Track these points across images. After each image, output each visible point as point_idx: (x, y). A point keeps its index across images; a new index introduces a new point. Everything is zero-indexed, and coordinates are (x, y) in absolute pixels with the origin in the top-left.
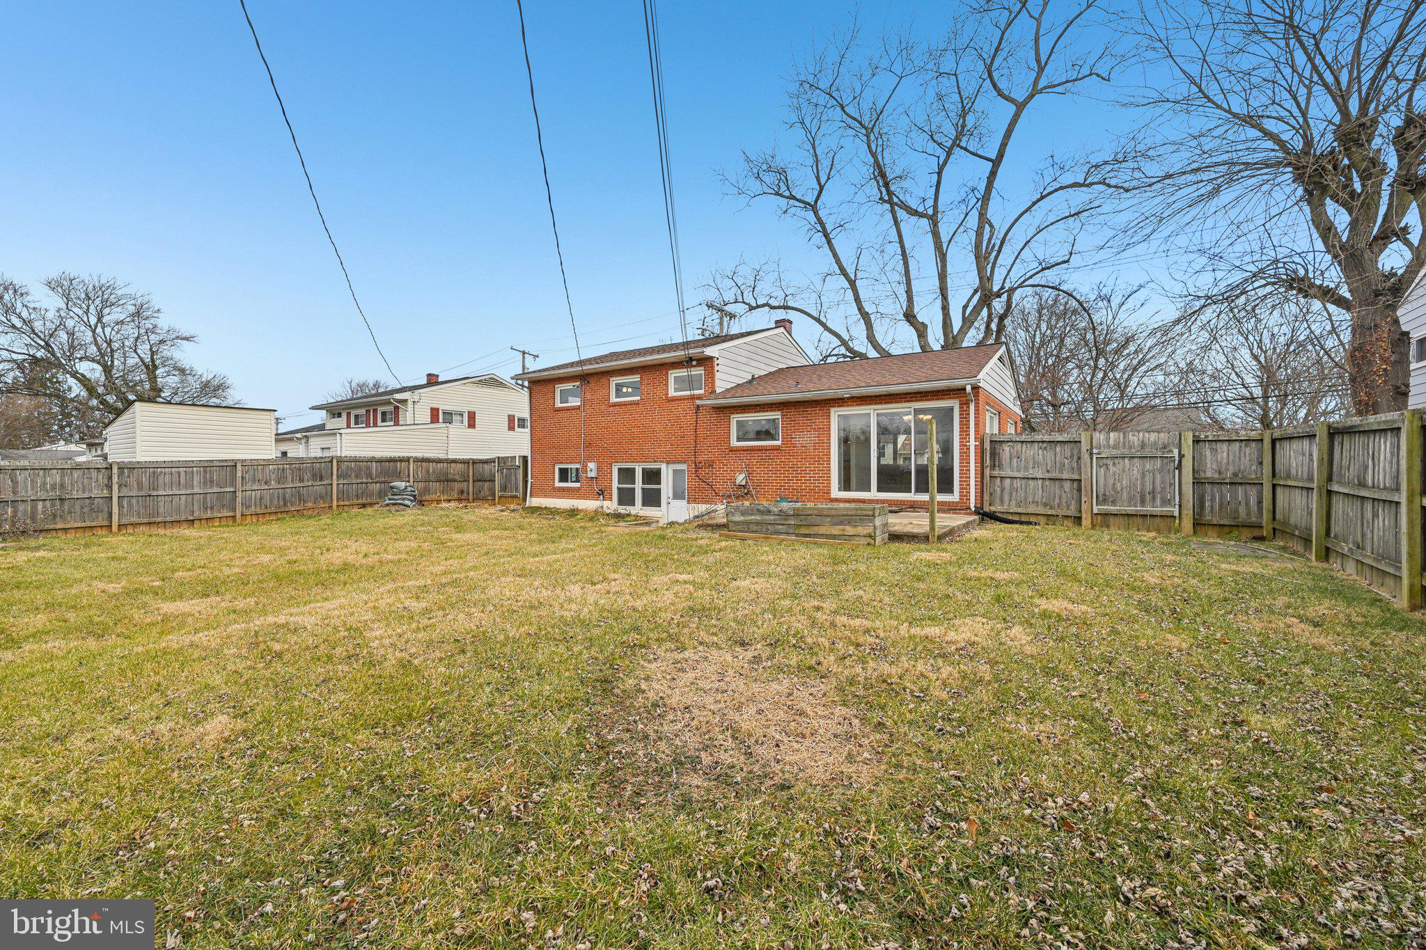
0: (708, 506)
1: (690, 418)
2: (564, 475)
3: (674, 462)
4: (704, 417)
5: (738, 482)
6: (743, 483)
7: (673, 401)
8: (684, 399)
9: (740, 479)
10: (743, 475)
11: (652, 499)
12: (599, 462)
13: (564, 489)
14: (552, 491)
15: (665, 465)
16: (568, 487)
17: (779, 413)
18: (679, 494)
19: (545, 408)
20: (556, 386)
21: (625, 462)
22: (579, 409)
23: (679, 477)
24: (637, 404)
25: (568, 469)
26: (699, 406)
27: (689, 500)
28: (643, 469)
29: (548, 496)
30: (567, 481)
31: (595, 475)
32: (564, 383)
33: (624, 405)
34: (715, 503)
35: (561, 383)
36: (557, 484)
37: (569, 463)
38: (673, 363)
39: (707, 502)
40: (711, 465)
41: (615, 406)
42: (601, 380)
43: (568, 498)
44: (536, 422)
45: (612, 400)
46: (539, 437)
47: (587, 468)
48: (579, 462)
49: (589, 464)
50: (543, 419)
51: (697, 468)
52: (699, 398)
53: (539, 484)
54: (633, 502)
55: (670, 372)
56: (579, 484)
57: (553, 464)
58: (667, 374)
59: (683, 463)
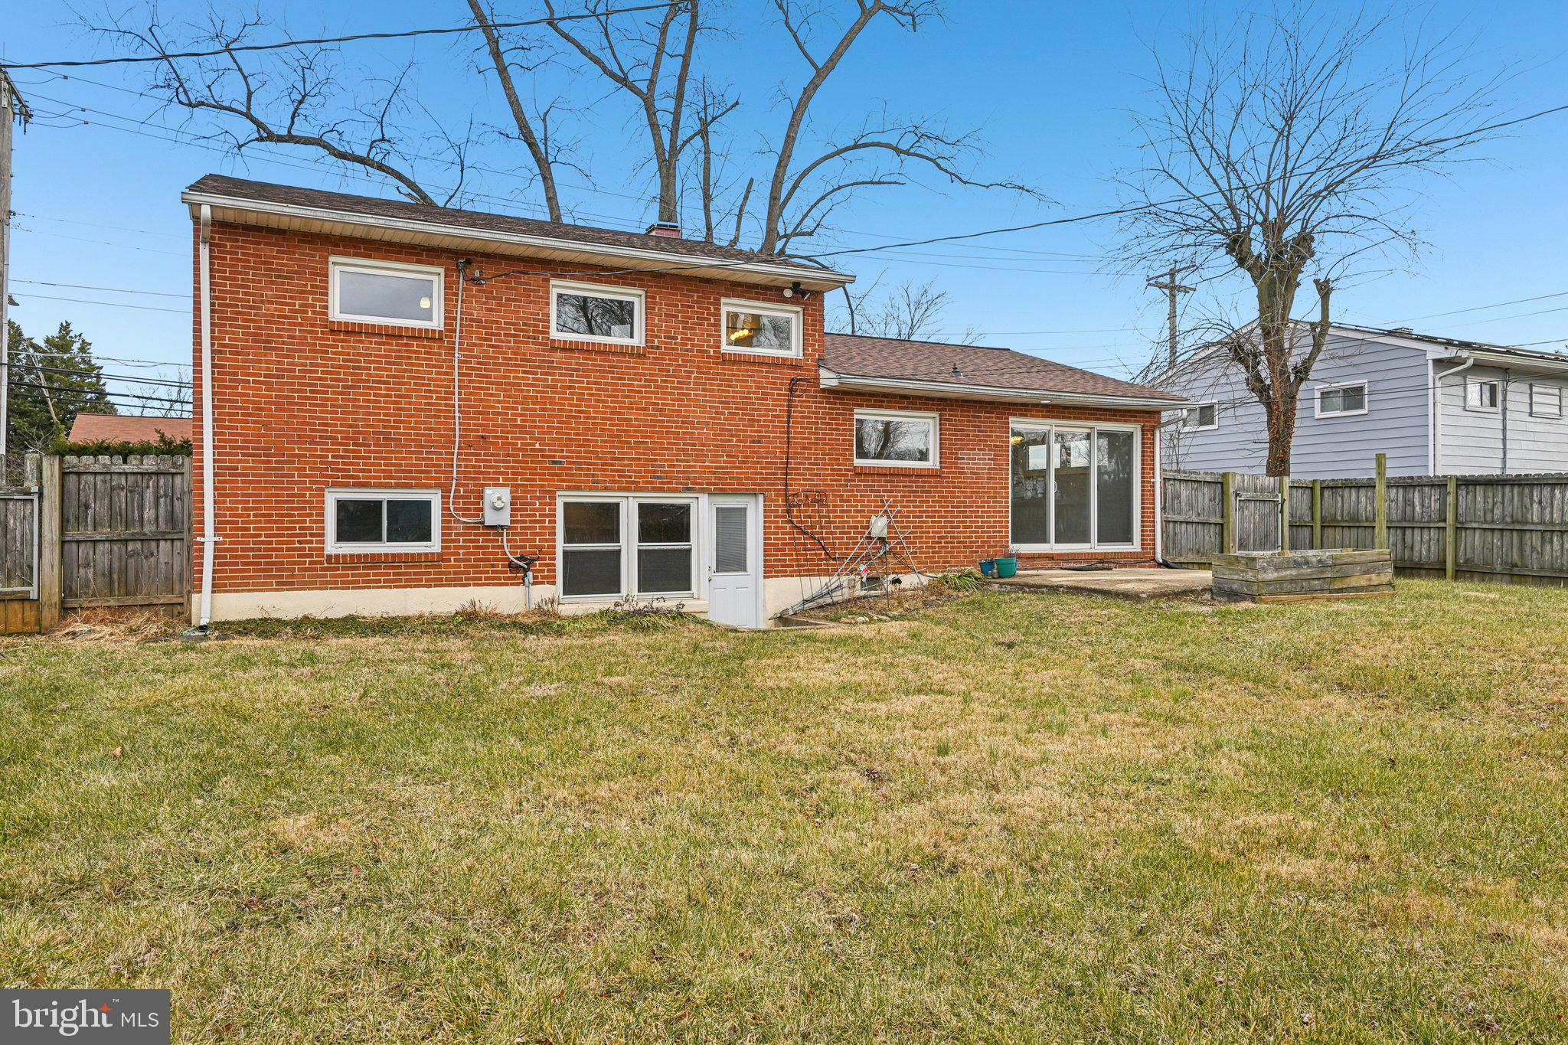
0: (825, 579)
1: (775, 404)
2: (357, 521)
3: (722, 492)
4: (806, 407)
5: (876, 533)
6: (884, 534)
7: (734, 363)
8: (761, 364)
9: (879, 526)
10: (884, 520)
11: (667, 571)
12: (515, 488)
13: (373, 561)
14: (307, 569)
15: (704, 499)
16: (386, 555)
17: (936, 415)
18: (730, 559)
19: (285, 317)
20: (332, 259)
21: (596, 489)
22: (440, 339)
23: (730, 523)
24: (639, 355)
25: (380, 503)
26: (794, 382)
27: (770, 571)
28: (641, 506)
29: (293, 583)
30: (379, 539)
31: (504, 519)
32: (369, 256)
33: (599, 352)
34: (827, 573)
35: (356, 255)
36: (332, 546)
37: (397, 486)
38: (740, 284)
39: (809, 573)
40: (818, 499)
41: (570, 350)
42: (524, 278)
43: (390, 584)
44: (238, 353)
45: (555, 334)
46: (254, 402)
47: (474, 502)
48: (437, 486)
49: (488, 491)
50: (274, 349)
51: (789, 506)
52: (794, 365)
53: (253, 550)
54: (612, 584)
55: (723, 300)
56: (435, 545)
57: (310, 489)
58: (717, 305)
59: (754, 494)
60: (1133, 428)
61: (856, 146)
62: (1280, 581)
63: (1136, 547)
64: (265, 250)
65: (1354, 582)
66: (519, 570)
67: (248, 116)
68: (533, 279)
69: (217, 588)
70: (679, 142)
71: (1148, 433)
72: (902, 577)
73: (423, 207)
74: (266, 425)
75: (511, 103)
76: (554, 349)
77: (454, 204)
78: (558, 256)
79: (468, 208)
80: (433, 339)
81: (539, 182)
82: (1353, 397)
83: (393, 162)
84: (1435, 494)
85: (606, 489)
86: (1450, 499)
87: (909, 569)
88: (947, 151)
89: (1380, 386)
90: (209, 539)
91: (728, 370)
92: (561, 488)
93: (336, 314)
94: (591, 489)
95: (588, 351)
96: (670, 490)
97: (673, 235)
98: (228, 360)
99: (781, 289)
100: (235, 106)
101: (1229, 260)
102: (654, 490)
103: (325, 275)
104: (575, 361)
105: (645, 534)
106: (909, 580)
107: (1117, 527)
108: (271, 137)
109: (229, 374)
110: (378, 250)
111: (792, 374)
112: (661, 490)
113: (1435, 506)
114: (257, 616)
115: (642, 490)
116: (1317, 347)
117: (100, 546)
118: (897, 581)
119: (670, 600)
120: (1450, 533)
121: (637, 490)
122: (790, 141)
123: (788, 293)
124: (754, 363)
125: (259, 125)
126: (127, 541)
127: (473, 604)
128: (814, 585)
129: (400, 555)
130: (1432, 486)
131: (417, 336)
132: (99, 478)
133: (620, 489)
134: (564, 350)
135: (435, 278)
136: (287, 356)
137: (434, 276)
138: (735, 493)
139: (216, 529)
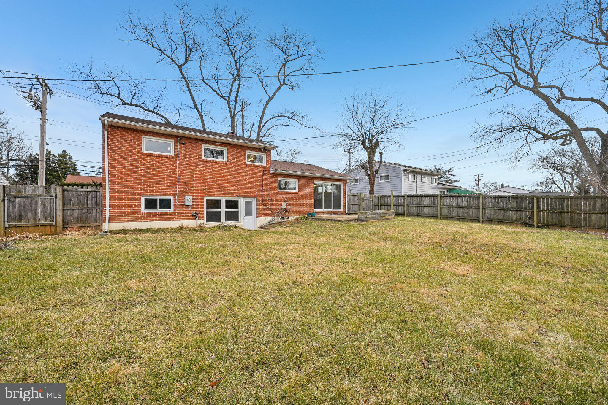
0: (271, 218)
1: (259, 176)
2: (150, 204)
3: (246, 197)
4: (267, 177)
5: (283, 207)
6: (285, 207)
7: (249, 166)
8: (256, 167)
9: (284, 205)
10: (285, 204)
11: (233, 216)
12: (193, 196)
13: (155, 214)
14: (136, 216)
15: (242, 199)
16: (158, 213)
17: (297, 180)
18: (248, 213)
19: (130, 151)
20: (143, 136)
21: (215, 196)
22: (173, 158)
23: (248, 205)
24: (225, 164)
25: (156, 200)
26: (264, 171)
27: (258, 216)
28: (226, 200)
29: (132, 220)
30: (156, 208)
31: (191, 204)
32: (154, 136)
33: (215, 163)
34: (272, 216)
35: (150, 136)
36: (143, 210)
37: (162, 195)
38: (250, 147)
39: (268, 216)
40: (270, 199)
41: (208, 162)
42: (195, 144)
43: (159, 220)
44: (116, 160)
45: (204, 158)
46: (120, 173)
47: (183, 200)
48: (172, 195)
49: (186, 197)
50: (126, 159)
51: (263, 201)
52: (264, 167)
53: (120, 211)
54: (219, 220)
55: (247, 151)
56: (172, 210)
57: (137, 196)
58: (245, 152)
59: (254, 198)
60: (341, 183)
61: (279, 116)
62: (372, 217)
63: (341, 210)
64: (124, 133)
65: (387, 217)
66: (195, 216)
67: (119, 98)
68: (198, 144)
69: (110, 221)
70: (236, 112)
71: (344, 184)
72: (289, 217)
73: (169, 124)
74: (124, 179)
75: (192, 100)
76: (203, 161)
77: (177, 124)
78: (205, 139)
79: (181, 125)
80: (171, 158)
81: (200, 120)
82: (387, 177)
83: (160, 112)
84: (403, 198)
85: (217, 196)
86: (406, 200)
87: (291, 215)
88: (300, 119)
89: (392, 175)
90: (108, 209)
91: (247, 168)
92: (206, 196)
93: (144, 151)
94: (213, 196)
95: (213, 162)
96: (233, 197)
97: (234, 135)
98: (113, 162)
99: (261, 149)
100: (115, 95)
101: (362, 146)
102: (229, 196)
103: (141, 140)
104: (209, 164)
105: (227, 207)
106: (291, 218)
107: (338, 206)
108: (126, 104)
109: (113, 165)
110: (155, 135)
111: (263, 169)
112: (231, 196)
113: (403, 201)
114: (122, 229)
115: (226, 196)
116: (380, 166)
117: (75, 211)
118: (288, 218)
119: (233, 223)
120: (406, 207)
121: (225, 196)
122: (263, 114)
123: (262, 150)
124: (254, 166)
125: (122, 100)
126: (83, 209)
127: (182, 225)
128: (269, 219)
129: (162, 213)
130: (402, 197)
131: (167, 157)
132: (74, 193)
133: (221, 196)
134: (206, 162)
135: (172, 143)
136: (130, 161)
137: (172, 142)
138: (249, 197)
139: (109, 206)
